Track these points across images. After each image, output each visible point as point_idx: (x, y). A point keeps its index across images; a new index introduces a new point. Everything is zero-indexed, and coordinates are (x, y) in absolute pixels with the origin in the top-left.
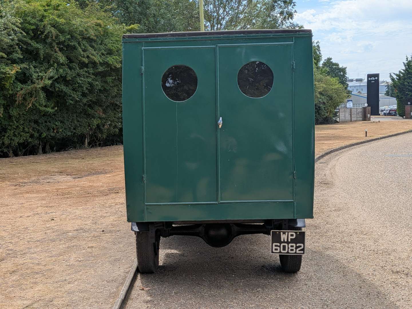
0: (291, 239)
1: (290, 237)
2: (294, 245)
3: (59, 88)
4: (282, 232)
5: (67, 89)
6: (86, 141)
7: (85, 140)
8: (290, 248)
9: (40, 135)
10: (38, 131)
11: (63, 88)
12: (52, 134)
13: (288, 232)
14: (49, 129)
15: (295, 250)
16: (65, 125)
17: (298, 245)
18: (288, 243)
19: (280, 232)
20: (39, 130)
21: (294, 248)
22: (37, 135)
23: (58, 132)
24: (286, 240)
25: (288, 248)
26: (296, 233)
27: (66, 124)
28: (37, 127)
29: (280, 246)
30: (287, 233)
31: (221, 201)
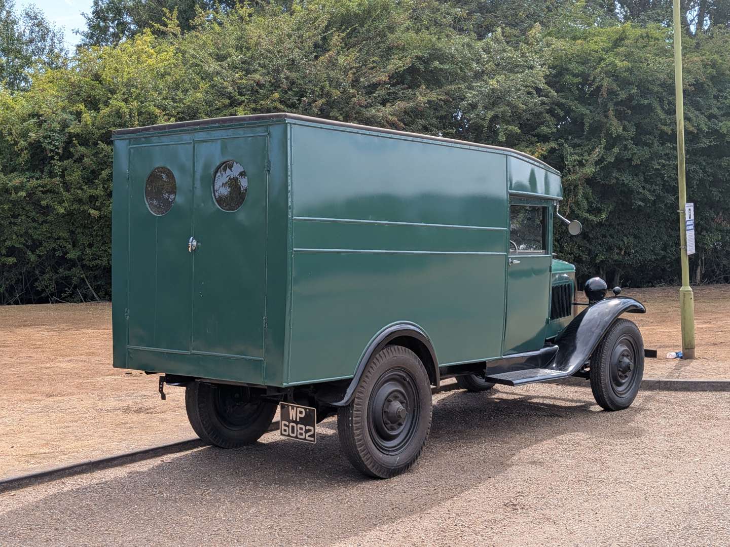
0: (300, 417)
1: (299, 415)
2: (303, 426)
3: (618, 179)
4: (290, 405)
5: (633, 179)
6: (699, 271)
7: (697, 270)
8: (299, 431)
9: (593, 259)
10: (590, 252)
11: (626, 178)
12: (616, 257)
13: (297, 407)
14: (610, 249)
15: (304, 434)
16: (641, 242)
17: (308, 428)
18: (297, 423)
19: (288, 406)
20: (590, 250)
21: (303, 432)
22: (586, 258)
23: (627, 253)
24: (294, 419)
25: (297, 431)
26: (305, 409)
27: (645, 241)
28: (588, 245)
29: (288, 427)
30: (295, 408)
31: (193, 350)
